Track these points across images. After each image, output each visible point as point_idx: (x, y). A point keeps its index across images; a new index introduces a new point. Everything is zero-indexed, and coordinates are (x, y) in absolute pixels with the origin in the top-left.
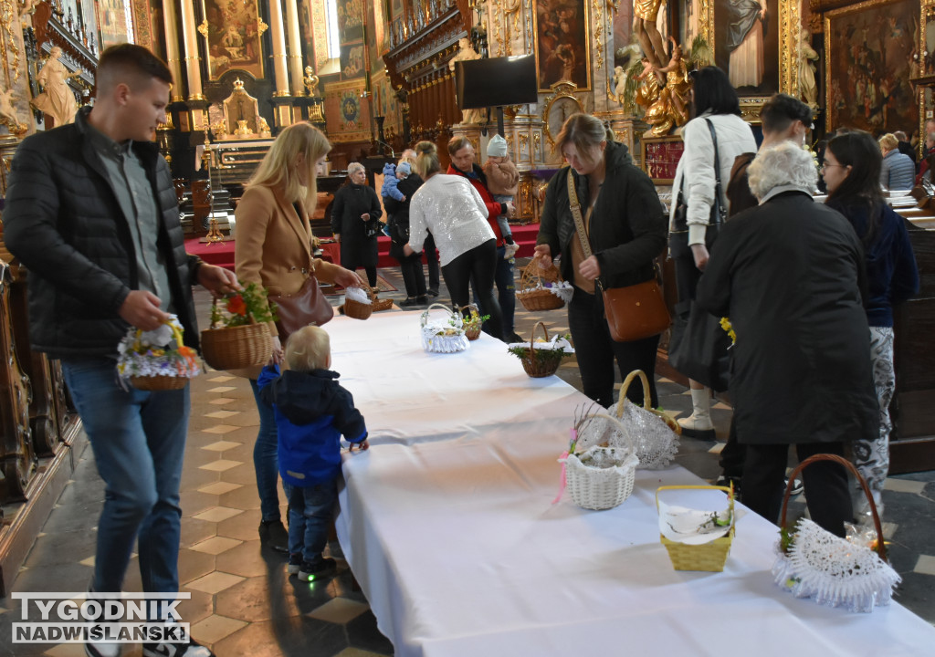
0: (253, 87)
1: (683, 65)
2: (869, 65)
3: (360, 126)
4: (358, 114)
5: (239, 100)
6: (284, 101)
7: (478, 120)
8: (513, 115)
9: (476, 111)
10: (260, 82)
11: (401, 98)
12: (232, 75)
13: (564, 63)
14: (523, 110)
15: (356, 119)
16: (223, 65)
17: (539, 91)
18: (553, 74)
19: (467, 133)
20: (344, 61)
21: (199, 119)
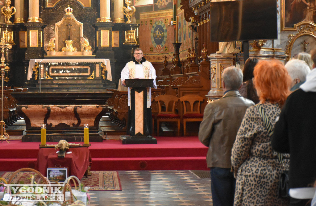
0: (80, 14)
3: (166, 49)
4: (165, 39)
5: (68, 24)
6: (105, 26)
8: (259, 48)
10: (87, 10)
11: (193, 28)
12: (65, 4)
14: (268, 44)
15: (163, 43)
17: (285, 28)
19: (221, 61)
21: (35, 37)
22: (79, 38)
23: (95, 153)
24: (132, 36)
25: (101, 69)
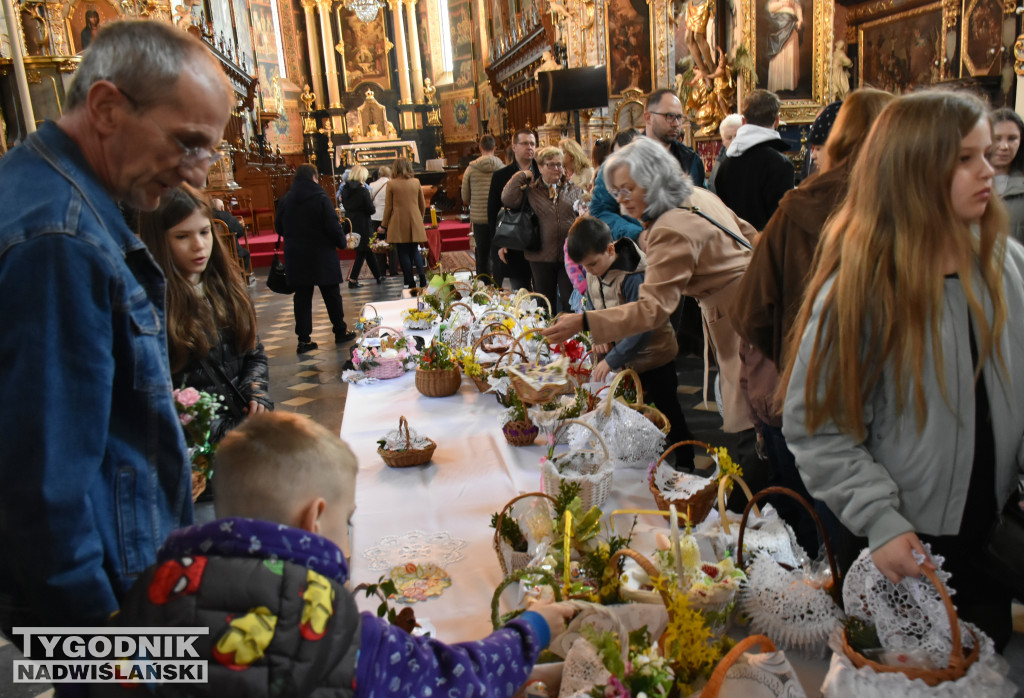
0: (381, 96)
1: (728, 73)
2: (896, 71)
3: (470, 128)
4: (468, 118)
5: (371, 108)
6: (407, 108)
7: (559, 122)
8: (588, 117)
9: (557, 115)
10: (387, 92)
11: (501, 104)
12: (364, 87)
13: (631, 72)
14: (597, 113)
15: (466, 123)
16: (357, 79)
17: (611, 96)
18: (622, 81)
19: (549, 134)
20: (457, 74)
21: (338, 124)
22: (383, 122)
23: (445, 233)
24: (434, 117)
25: (408, 152)
